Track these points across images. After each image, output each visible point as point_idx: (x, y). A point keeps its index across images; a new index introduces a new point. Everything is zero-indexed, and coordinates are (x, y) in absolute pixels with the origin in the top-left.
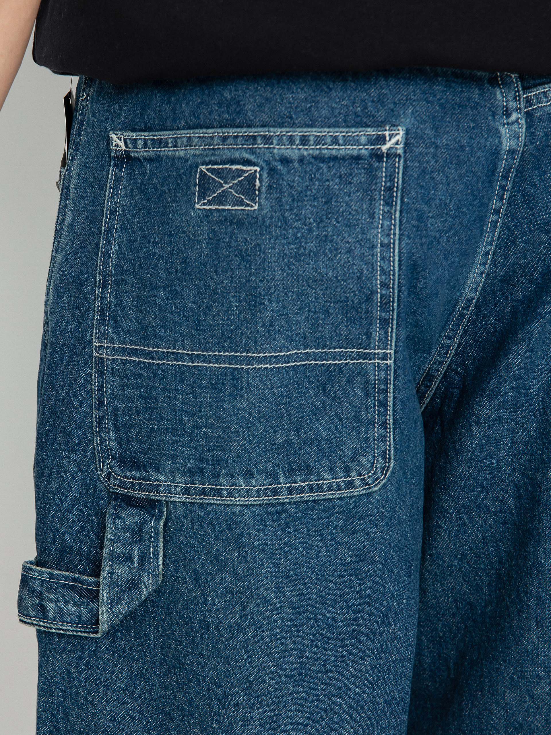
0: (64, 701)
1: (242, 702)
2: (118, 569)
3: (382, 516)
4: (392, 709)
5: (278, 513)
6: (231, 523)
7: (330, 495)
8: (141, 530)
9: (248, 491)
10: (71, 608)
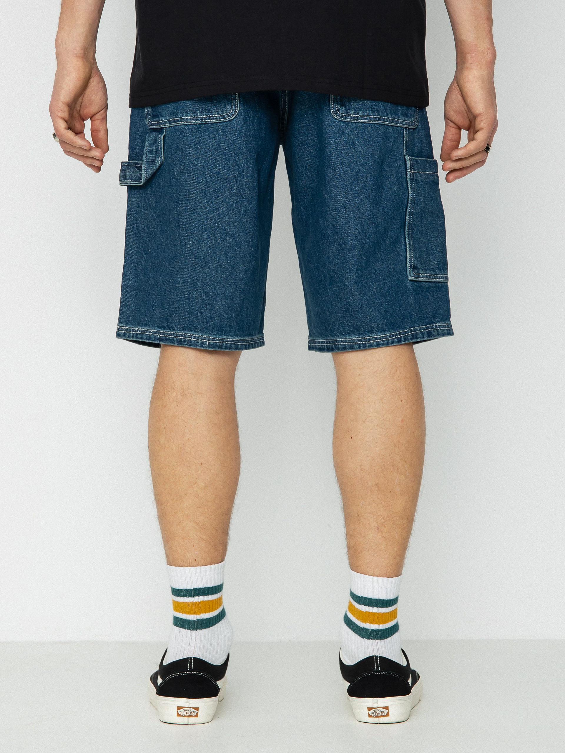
0: (136, 215)
1: (184, 202)
2: (149, 156)
3: (236, 130)
4: (248, 214)
5: (198, 128)
6: (182, 132)
7: (216, 121)
8: (156, 140)
9: (187, 119)
10: (134, 174)
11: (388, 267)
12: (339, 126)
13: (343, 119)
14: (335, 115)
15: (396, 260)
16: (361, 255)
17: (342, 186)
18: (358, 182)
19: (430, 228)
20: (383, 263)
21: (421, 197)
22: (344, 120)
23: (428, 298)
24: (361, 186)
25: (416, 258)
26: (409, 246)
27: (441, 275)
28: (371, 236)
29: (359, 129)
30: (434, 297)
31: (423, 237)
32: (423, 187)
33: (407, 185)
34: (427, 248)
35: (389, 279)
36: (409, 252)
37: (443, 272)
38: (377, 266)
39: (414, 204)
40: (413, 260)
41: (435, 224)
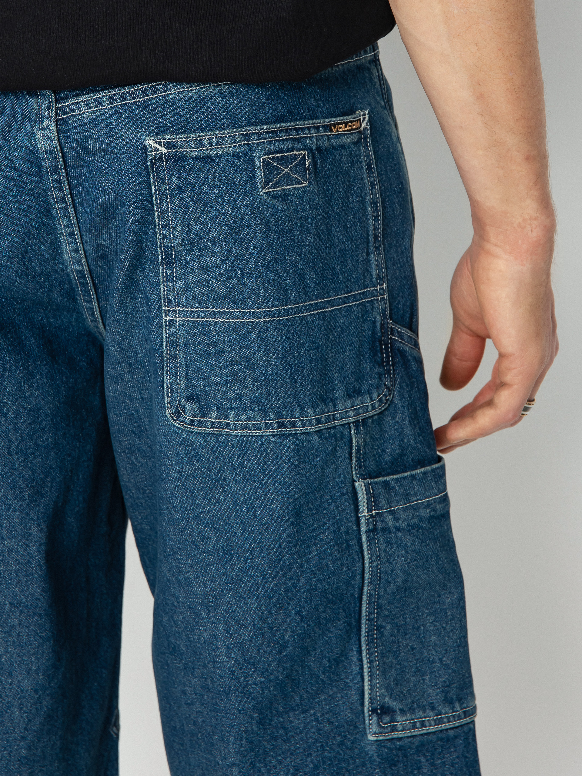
11: (317, 720)
12: (188, 442)
13: (194, 429)
14: (175, 421)
15: (339, 700)
16: (243, 709)
17: (200, 564)
18: (231, 559)
19: (426, 615)
20: (305, 712)
21: (396, 564)
22: (197, 429)
23: (419, 769)
24: (239, 568)
25: (388, 688)
26: (369, 668)
27: (453, 712)
28: (267, 670)
29: (232, 447)
30: (433, 765)
31: (408, 636)
32: (401, 540)
33: (361, 546)
34: (417, 660)
35: (317, 747)
36: (369, 680)
37: (457, 706)
38: (291, 722)
39: (380, 580)
40: (379, 696)
41: (439, 602)
